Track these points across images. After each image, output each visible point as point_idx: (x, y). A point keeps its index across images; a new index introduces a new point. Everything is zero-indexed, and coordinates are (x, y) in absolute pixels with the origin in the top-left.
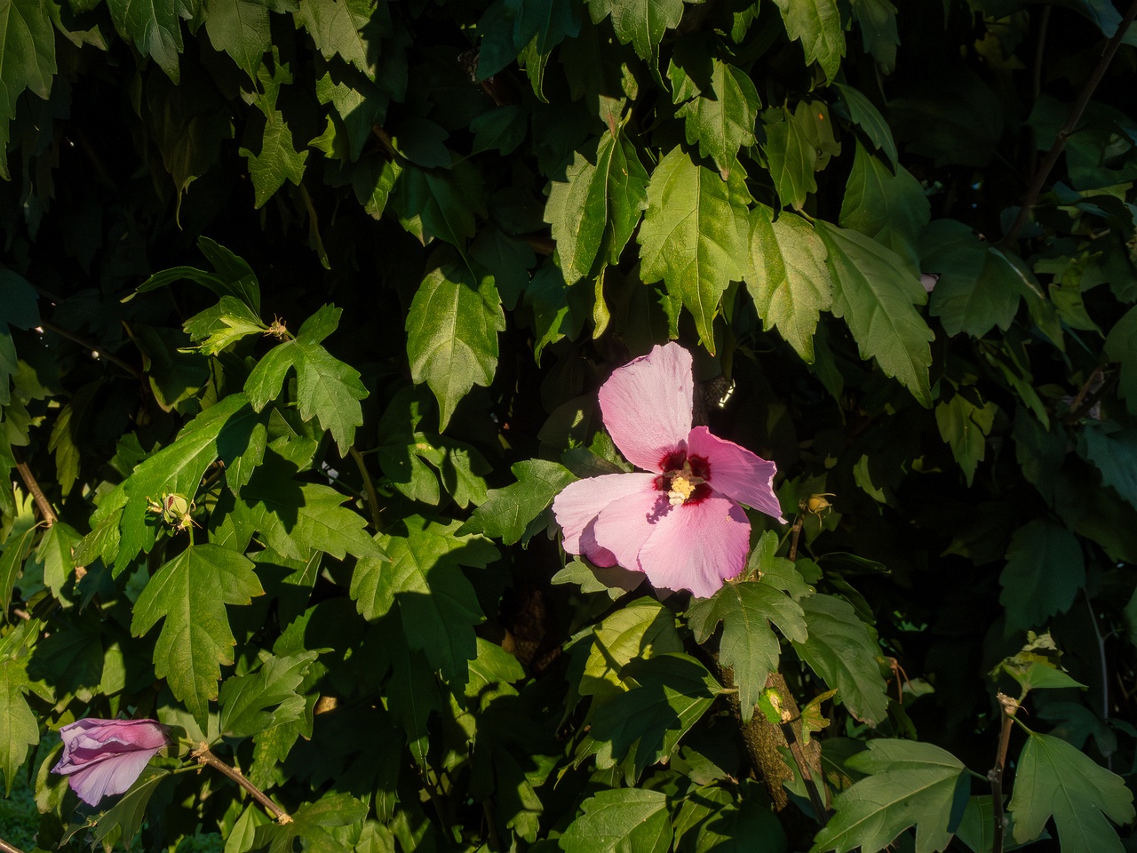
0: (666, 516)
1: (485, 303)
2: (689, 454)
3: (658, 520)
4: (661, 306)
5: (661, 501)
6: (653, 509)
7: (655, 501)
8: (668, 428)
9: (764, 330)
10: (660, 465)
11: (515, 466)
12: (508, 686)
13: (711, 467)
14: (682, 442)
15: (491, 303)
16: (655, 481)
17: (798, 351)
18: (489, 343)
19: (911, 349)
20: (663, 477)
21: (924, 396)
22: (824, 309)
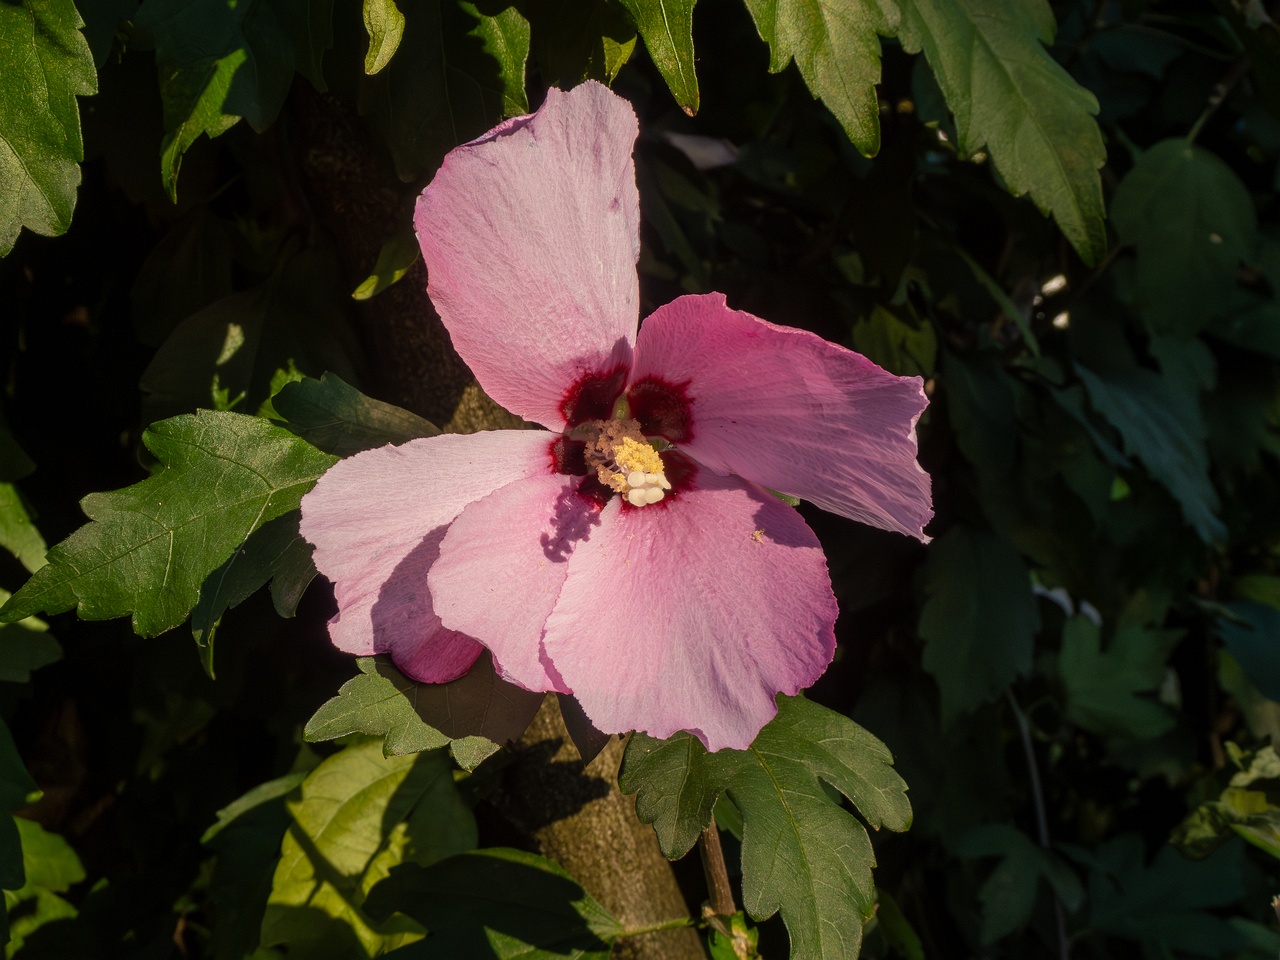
0: (586, 539)
1: (41, 29)
2: (634, 375)
3: (569, 550)
4: (480, 42)
5: (567, 502)
6: (552, 521)
7: (554, 502)
8: (590, 308)
9: (772, 70)
10: (562, 407)
11: (152, 430)
12: (56, 900)
13: (694, 408)
14: (622, 344)
15: (58, 30)
16: (552, 448)
17: (844, 123)
18: (58, 128)
19: (1057, 128)
20: (564, 438)
21: (1091, 236)
22: (885, 30)
